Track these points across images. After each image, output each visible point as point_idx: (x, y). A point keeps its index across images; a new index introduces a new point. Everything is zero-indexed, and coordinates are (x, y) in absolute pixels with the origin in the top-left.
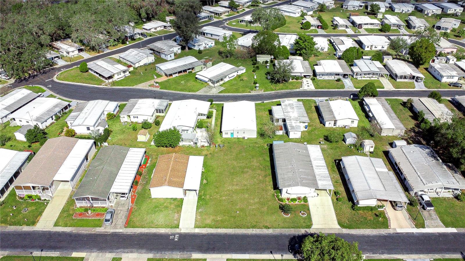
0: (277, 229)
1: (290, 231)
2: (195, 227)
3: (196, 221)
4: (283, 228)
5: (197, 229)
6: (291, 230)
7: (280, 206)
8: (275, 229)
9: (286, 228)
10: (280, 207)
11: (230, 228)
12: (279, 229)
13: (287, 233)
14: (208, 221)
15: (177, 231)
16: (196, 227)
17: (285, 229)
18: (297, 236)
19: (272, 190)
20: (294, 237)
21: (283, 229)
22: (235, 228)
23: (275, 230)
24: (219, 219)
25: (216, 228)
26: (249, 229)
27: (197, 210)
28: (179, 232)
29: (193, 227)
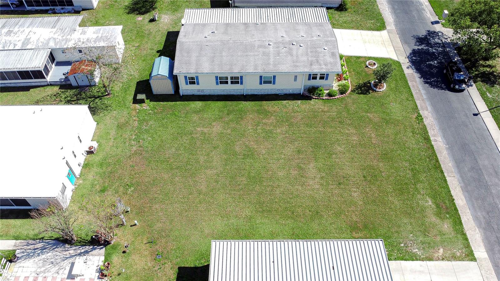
2: (474, 259)
3: (454, 258)
5: (477, 255)
11: (445, 181)
14: (446, 226)
16: (470, 256)
19: (312, 102)
22: (442, 172)
24: (430, 203)
27: (417, 260)
29: (473, 263)
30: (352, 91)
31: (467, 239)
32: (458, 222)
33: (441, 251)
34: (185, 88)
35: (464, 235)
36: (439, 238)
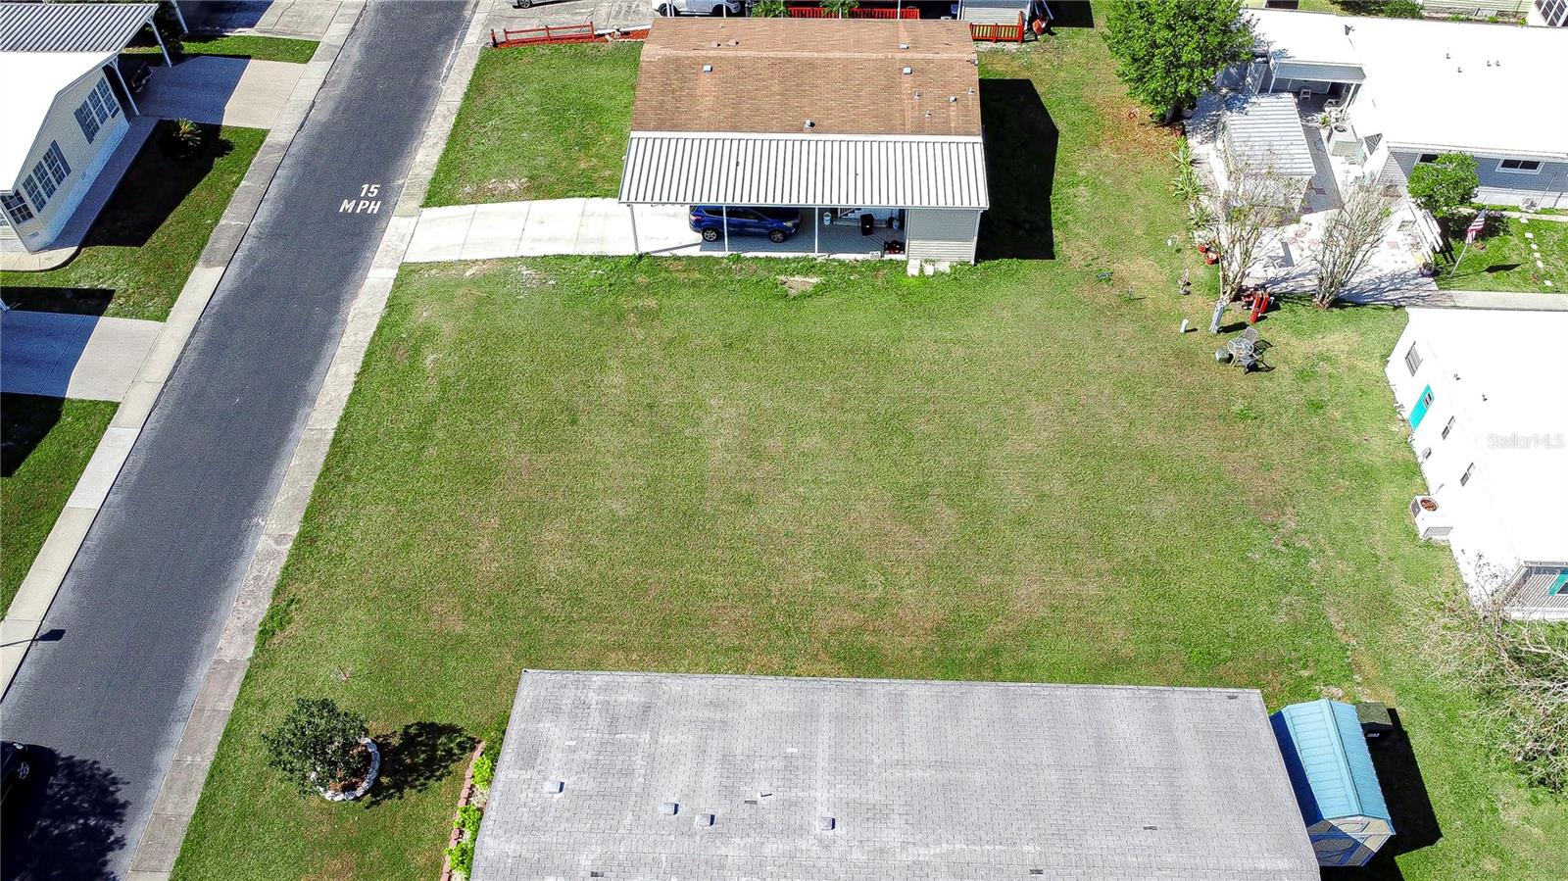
0: (234, 689)
1: (178, 785)
2: (405, 266)
4: (226, 735)
5: (392, 273)
6: (185, 790)
7: (451, 730)
8: (240, 675)
9: (220, 756)
10: (432, 730)
12: (227, 705)
13: (165, 759)
16: (409, 270)
17: (211, 751)
18: (111, 832)
20: (114, 811)
21: (216, 735)
23: (231, 676)
24: (431, 357)
25: (369, 354)
26: (299, 516)
27: (535, 258)
28: (398, 211)
33: (467, 274)
35: (391, 306)
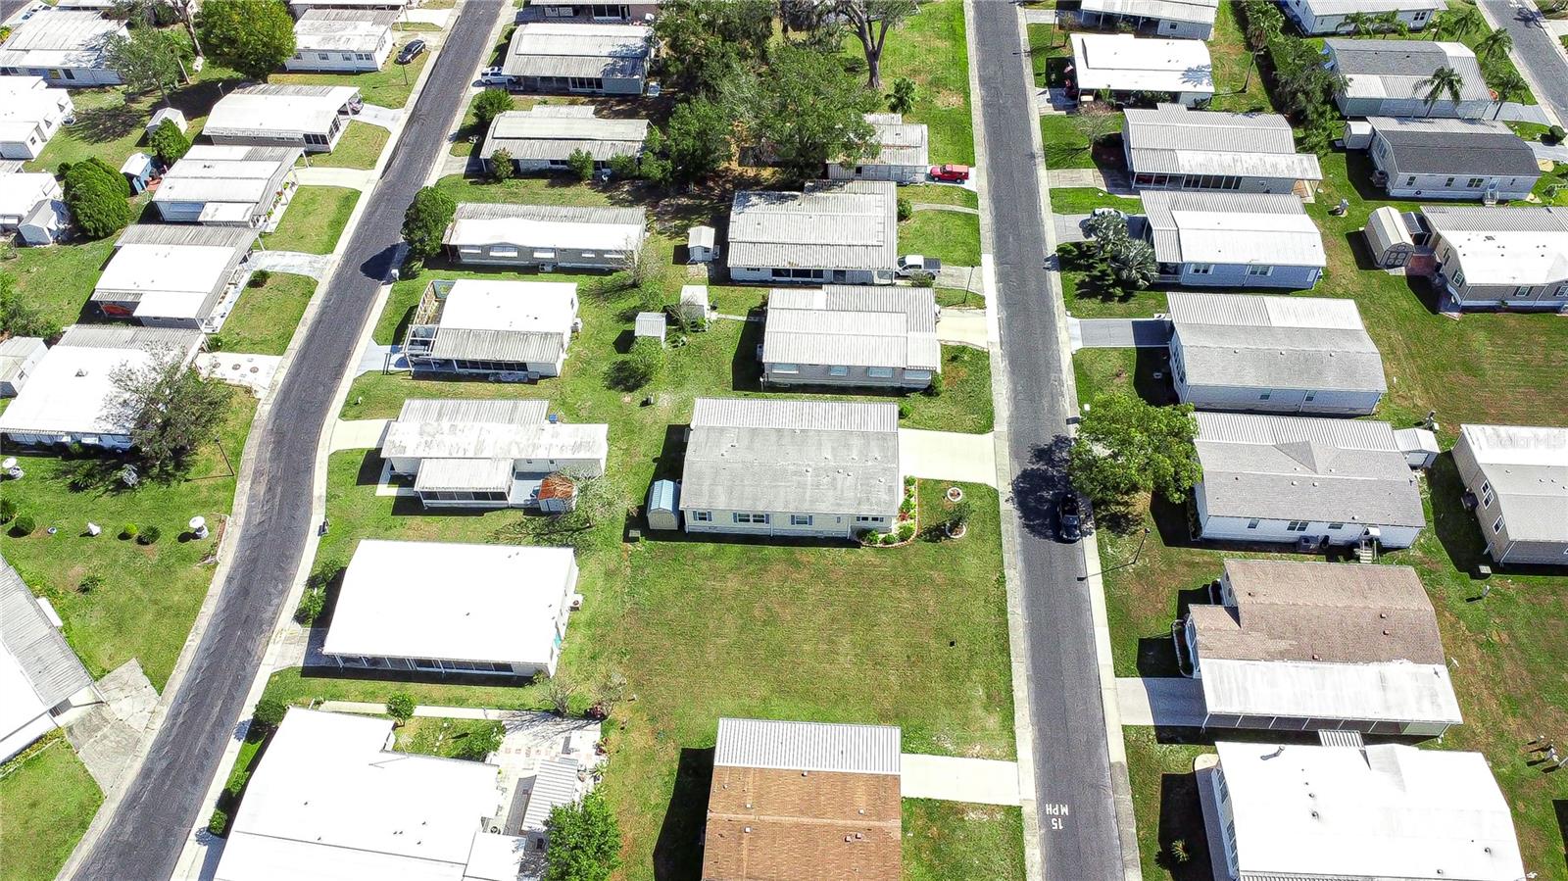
3: (991, 756)
4: (1002, 545)
6: (1009, 530)
7: (926, 541)
8: (1006, 564)
10: (931, 541)
11: (1010, 667)
13: (1018, 538)
14: (993, 722)
15: (1030, 810)
17: (1004, 542)
18: (1025, 520)
19: (861, 550)
20: (1027, 526)
21: (1005, 546)
22: (1009, 655)
23: (1011, 564)
25: (1013, 702)
26: (1011, 621)
27: (946, 755)
28: (1034, 805)
29: (1014, 764)
30: (918, 536)
31: (1014, 738)
32: (1009, 716)
33: (978, 747)
34: (691, 524)
35: (1013, 732)
36: (978, 734)
